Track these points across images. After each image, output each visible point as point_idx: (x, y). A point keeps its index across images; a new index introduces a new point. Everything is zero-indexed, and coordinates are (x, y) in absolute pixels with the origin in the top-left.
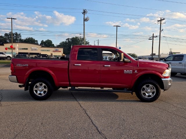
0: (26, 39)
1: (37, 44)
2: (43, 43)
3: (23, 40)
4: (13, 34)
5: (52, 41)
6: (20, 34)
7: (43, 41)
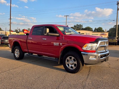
0: (86, 28)
1: (92, 30)
2: (95, 29)
3: (83, 28)
4: (79, 26)
5: (102, 28)
6: (82, 25)
7: (96, 28)
